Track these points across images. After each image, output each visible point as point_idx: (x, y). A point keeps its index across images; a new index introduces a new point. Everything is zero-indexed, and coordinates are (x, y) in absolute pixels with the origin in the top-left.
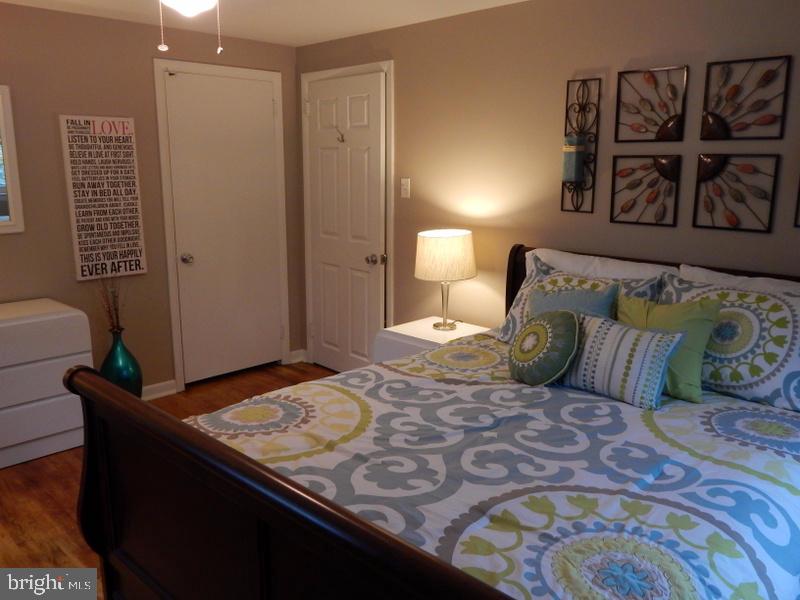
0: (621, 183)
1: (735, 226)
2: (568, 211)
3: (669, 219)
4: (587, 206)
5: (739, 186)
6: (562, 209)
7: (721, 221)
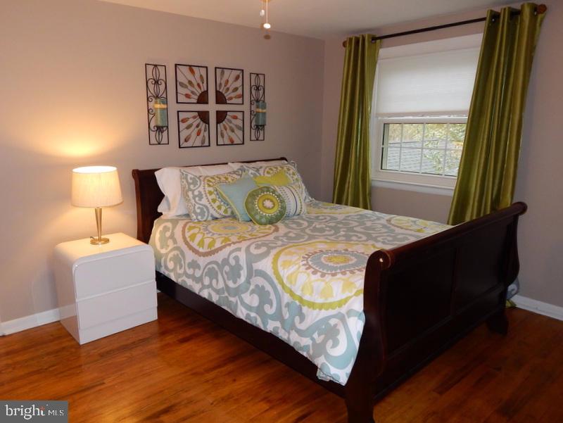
0: (183, 126)
1: (232, 143)
2: (154, 144)
3: (207, 144)
4: (165, 140)
5: (231, 125)
6: (150, 144)
7: (227, 142)
